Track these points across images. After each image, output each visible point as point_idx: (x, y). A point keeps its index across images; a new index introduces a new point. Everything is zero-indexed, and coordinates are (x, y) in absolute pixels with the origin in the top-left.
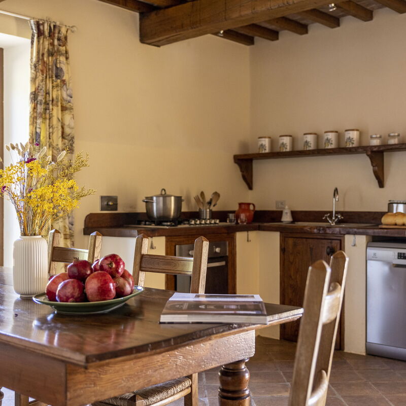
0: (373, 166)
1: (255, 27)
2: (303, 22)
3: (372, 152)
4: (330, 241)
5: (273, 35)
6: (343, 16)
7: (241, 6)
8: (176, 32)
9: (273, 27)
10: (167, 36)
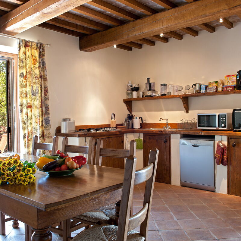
0: (184, 104)
1: (132, 43)
2: (152, 40)
3: (183, 97)
4: (165, 137)
5: (140, 46)
6: (170, 38)
7: (122, 34)
8: (95, 46)
9: (140, 42)
10: (92, 48)
